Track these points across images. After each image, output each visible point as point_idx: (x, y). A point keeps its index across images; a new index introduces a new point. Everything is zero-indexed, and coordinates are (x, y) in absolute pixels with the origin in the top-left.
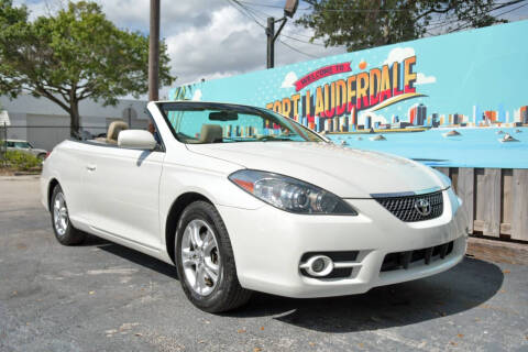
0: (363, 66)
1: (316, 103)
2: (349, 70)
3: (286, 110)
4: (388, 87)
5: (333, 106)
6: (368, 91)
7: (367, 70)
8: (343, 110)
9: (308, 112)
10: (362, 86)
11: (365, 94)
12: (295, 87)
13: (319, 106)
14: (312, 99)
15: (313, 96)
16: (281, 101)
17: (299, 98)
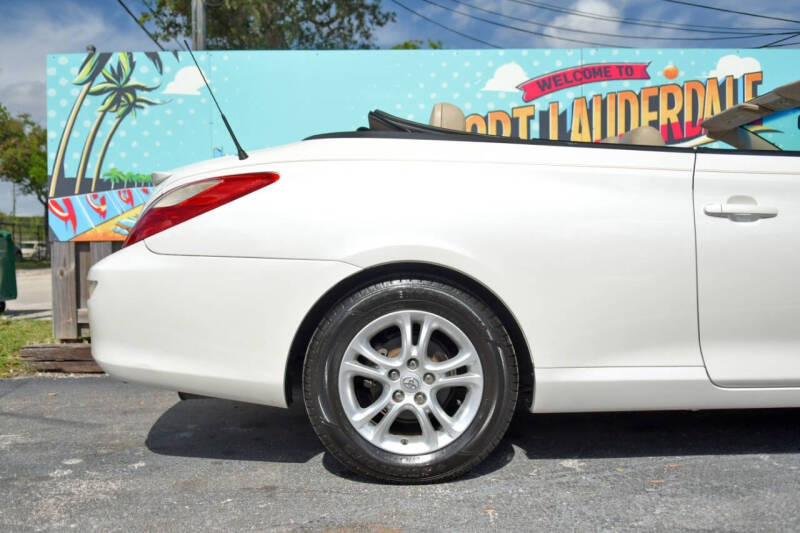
0: (672, 74)
1: (573, 127)
2: (647, 77)
4: (717, 111)
5: (610, 132)
6: (681, 115)
7: (680, 80)
10: (671, 105)
11: (674, 119)
12: (522, 93)
13: (580, 131)
14: (562, 118)
15: (565, 113)
16: (484, 115)
17: (531, 114)
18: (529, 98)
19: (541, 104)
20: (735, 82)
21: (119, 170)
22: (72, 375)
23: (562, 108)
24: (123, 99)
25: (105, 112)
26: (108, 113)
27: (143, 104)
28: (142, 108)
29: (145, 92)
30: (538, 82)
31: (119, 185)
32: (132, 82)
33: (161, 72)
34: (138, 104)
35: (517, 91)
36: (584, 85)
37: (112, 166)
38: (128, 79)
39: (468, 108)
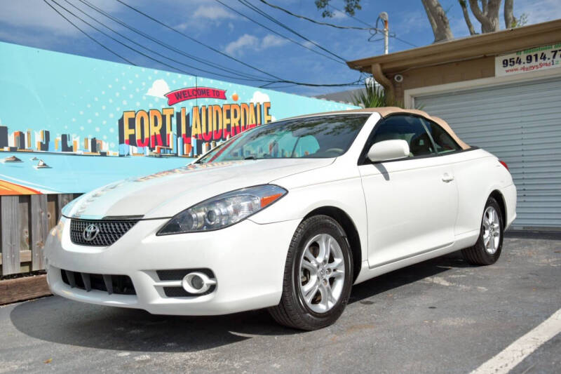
0: (235, 98)
1: (192, 123)
2: (225, 98)
3: (156, 124)
4: (254, 122)
5: (210, 130)
6: (240, 122)
7: (239, 102)
8: (219, 135)
9: (183, 131)
10: (235, 116)
11: (237, 124)
12: (167, 99)
13: (196, 127)
14: (187, 117)
15: (189, 114)
16: (147, 111)
17: (172, 113)
18: (171, 103)
19: (177, 107)
20: (260, 106)
23: (187, 112)
30: (175, 94)
35: (165, 98)
36: (198, 99)
39: (138, 106)
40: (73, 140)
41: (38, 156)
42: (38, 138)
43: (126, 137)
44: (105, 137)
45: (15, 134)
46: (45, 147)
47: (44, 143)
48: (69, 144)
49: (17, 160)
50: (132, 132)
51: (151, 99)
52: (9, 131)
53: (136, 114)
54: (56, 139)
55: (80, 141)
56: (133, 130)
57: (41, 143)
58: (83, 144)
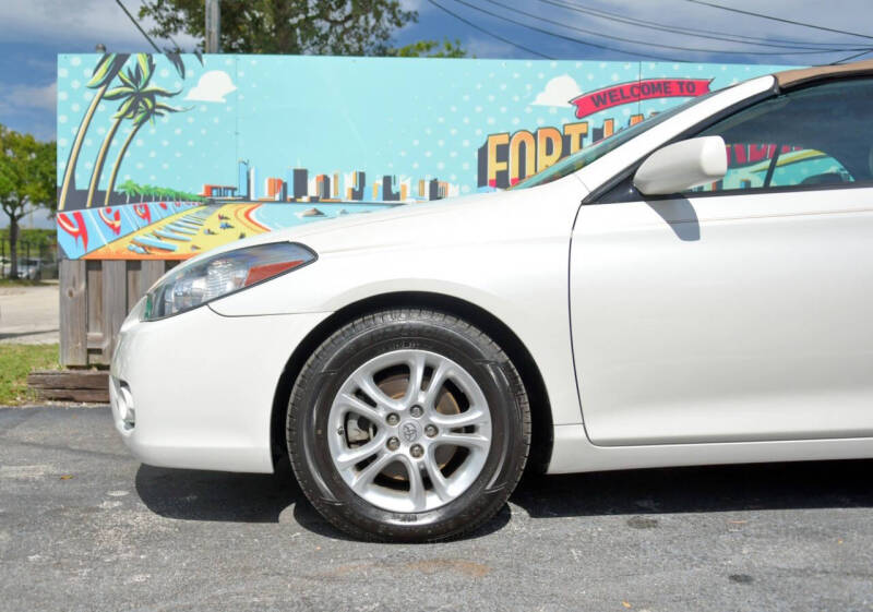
12: (575, 108)
16: (533, 132)
17: (584, 131)
18: (582, 115)
19: (595, 121)
21: (135, 182)
22: (84, 404)
23: (617, 125)
24: (141, 104)
25: (121, 118)
26: (124, 121)
27: (162, 111)
28: (162, 115)
29: (166, 98)
30: (592, 97)
31: (135, 199)
32: (152, 86)
33: (183, 77)
34: (157, 110)
35: (570, 106)
36: (641, 102)
37: (127, 178)
38: (146, 84)
39: (516, 124)
40: (401, 183)
41: (347, 208)
42: (349, 182)
43: (491, 175)
44: (453, 177)
45: (318, 178)
46: (357, 195)
47: (357, 189)
48: (394, 190)
49: (318, 213)
50: (502, 166)
51: (543, 110)
52: (309, 175)
53: (510, 138)
54: (375, 184)
55: (412, 185)
56: (505, 164)
57: (353, 190)
58: (416, 189)
